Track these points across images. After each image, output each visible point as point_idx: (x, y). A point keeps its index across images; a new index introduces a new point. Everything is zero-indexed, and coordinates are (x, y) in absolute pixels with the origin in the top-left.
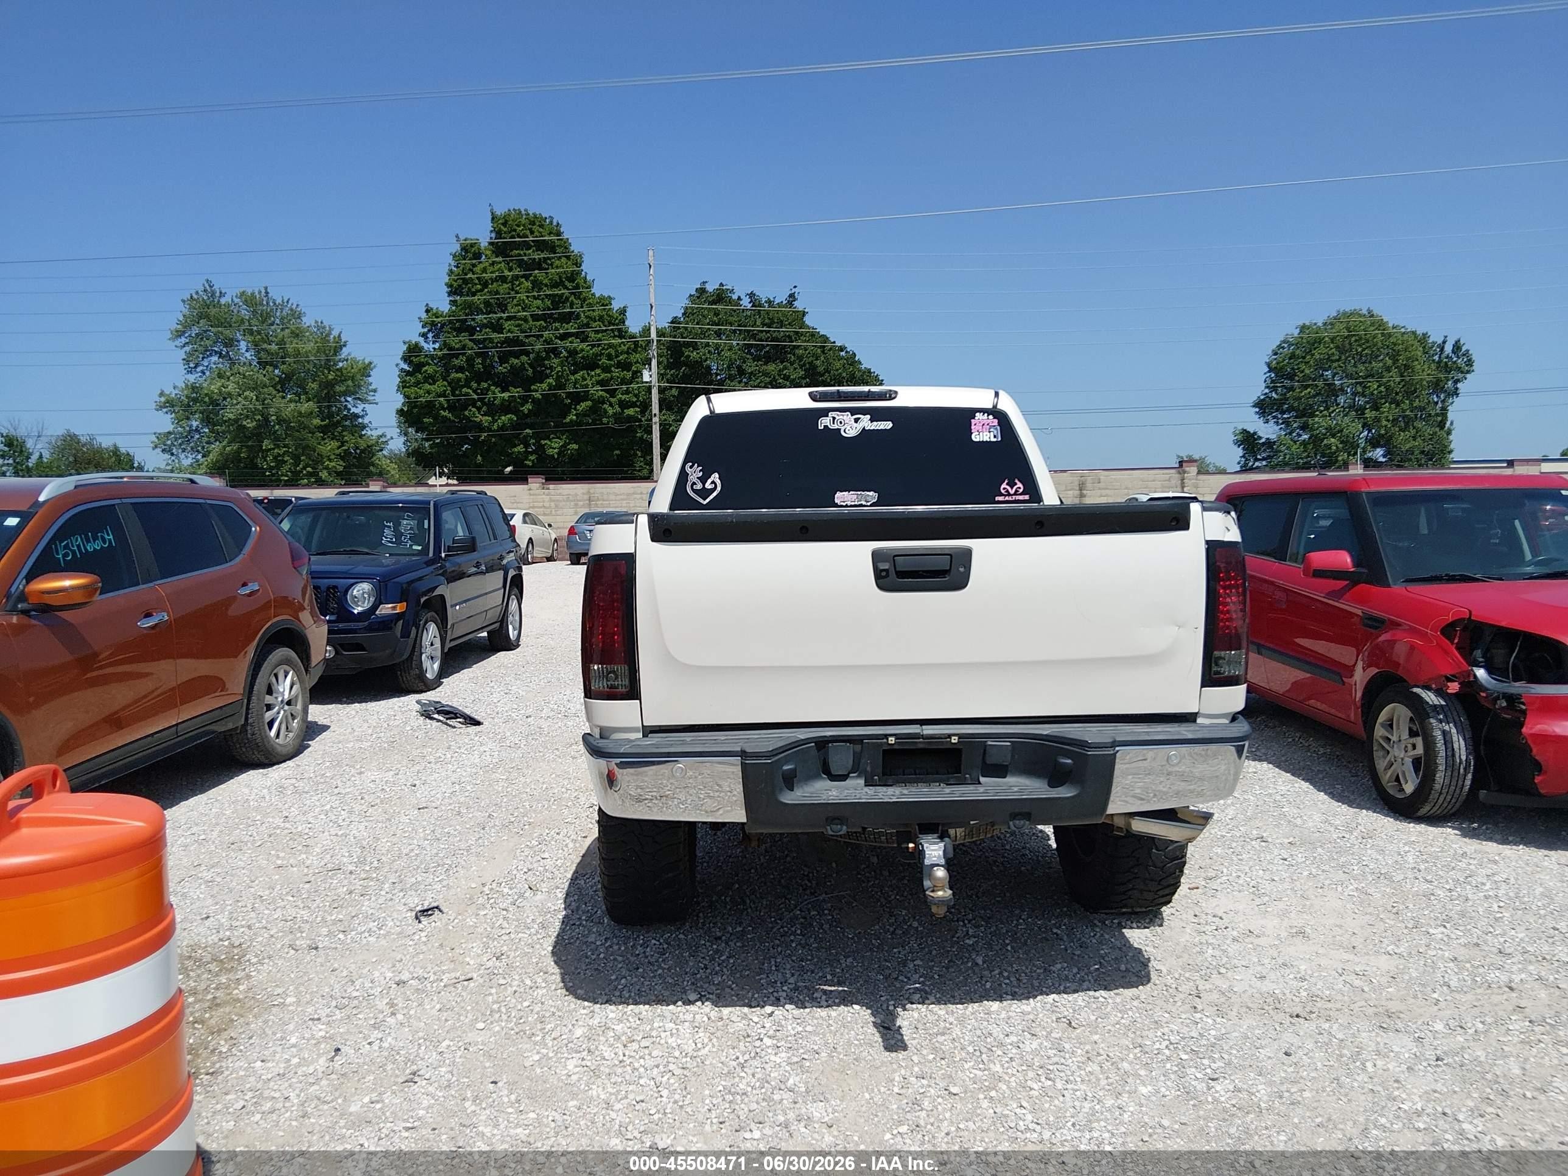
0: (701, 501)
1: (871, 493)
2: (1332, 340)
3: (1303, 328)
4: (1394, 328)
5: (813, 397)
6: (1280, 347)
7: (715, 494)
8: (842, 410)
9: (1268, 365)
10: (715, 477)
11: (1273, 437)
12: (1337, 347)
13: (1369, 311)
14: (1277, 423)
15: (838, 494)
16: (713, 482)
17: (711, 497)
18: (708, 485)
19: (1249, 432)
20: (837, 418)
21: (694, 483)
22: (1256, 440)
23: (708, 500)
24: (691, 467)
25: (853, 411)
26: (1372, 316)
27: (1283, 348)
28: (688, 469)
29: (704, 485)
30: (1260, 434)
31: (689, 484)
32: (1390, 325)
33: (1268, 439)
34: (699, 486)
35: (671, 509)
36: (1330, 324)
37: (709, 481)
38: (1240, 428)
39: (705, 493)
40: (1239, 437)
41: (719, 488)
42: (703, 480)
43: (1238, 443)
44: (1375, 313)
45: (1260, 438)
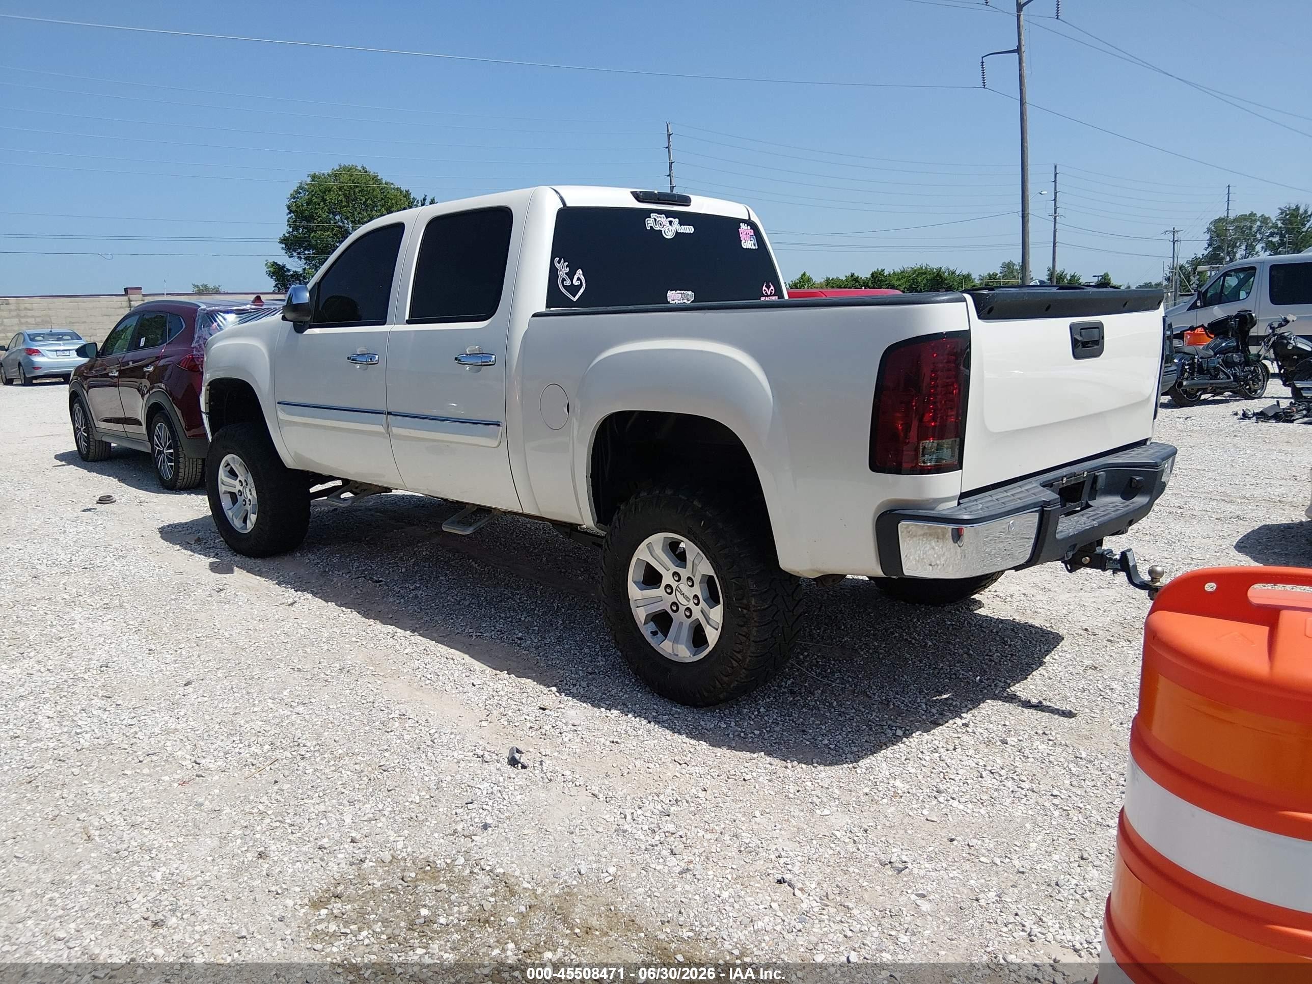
0: (572, 298)
1: (690, 293)
2: (340, 189)
3: (314, 177)
4: (386, 184)
5: (637, 196)
6: (297, 192)
7: (581, 291)
8: (659, 212)
9: (289, 207)
10: (580, 272)
11: (300, 270)
12: (345, 195)
13: (364, 168)
14: (300, 258)
15: (670, 293)
16: (579, 279)
17: (579, 294)
18: (576, 283)
19: (279, 265)
20: (658, 220)
21: (564, 280)
22: (285, 272)
23: (577, 297)
24: (559, 262)
25: (668, 214)
26: (366, 172)
27: (300, 193)
28: (558, 266)
29: (572, 282)
30: (288, 266)
31: (560, 280)
32: (384, 182)
33: (295, 272)
34: (568, 283)
35: (548, 306)
36: (336, 175)
37: (576, 277)
38: (271, 261)
39: (573, 289)
40: (272, 269)
41: (584, 285)
42: (571, 275)
43: (272, 274)
44: (368, 169)
45: (289, 270)
